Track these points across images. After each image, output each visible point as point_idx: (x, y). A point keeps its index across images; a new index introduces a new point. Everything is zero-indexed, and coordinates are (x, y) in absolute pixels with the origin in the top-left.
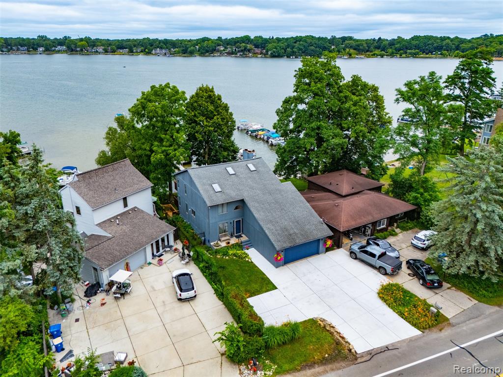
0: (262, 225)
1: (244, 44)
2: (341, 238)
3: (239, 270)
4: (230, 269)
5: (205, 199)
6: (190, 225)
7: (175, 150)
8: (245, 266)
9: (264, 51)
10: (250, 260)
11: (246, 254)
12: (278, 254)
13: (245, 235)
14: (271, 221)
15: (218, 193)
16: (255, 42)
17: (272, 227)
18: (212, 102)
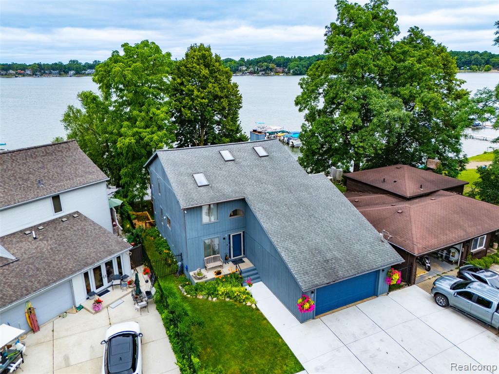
0: (275, 243)
1: (266, 63)
2: (414, 267)
3: (232, 325)
4: (216, 323)
5: (178, 198)
6: (166, 241)
7: (153, 133)
8: (244, 317)
9: (286, 69)
10: (254, 306)
11: (248, 294)
12: (305, 298)
13: (248, 259)
14: (291, 237)
15: (202, 188)
16: (277, 62)
17: (293, 247)
18: (207, 66)
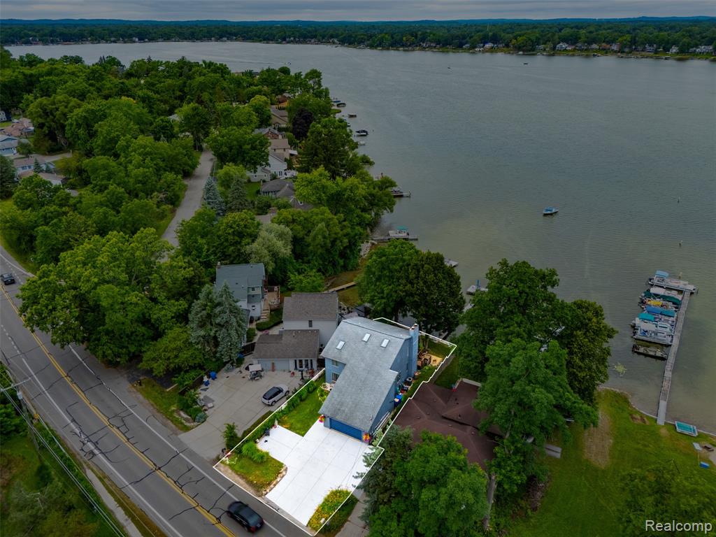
15: (336, 350)
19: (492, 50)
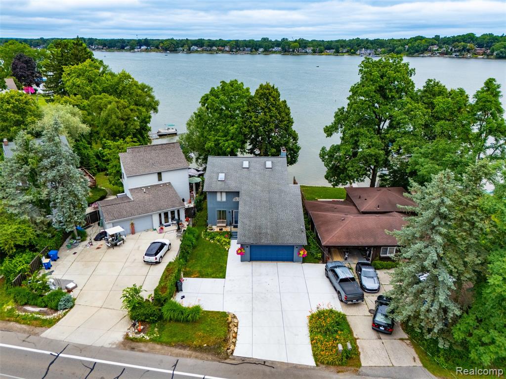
1: (463, 43)
3: (211, 254)
4: (204, 251)
5: (205, 185)
8: (219, 252)
9: (489, 51)
10: (227, 249)
11: (229, 243)
15: (220, 182)
16: (480, 41)
19: (146, 51)
